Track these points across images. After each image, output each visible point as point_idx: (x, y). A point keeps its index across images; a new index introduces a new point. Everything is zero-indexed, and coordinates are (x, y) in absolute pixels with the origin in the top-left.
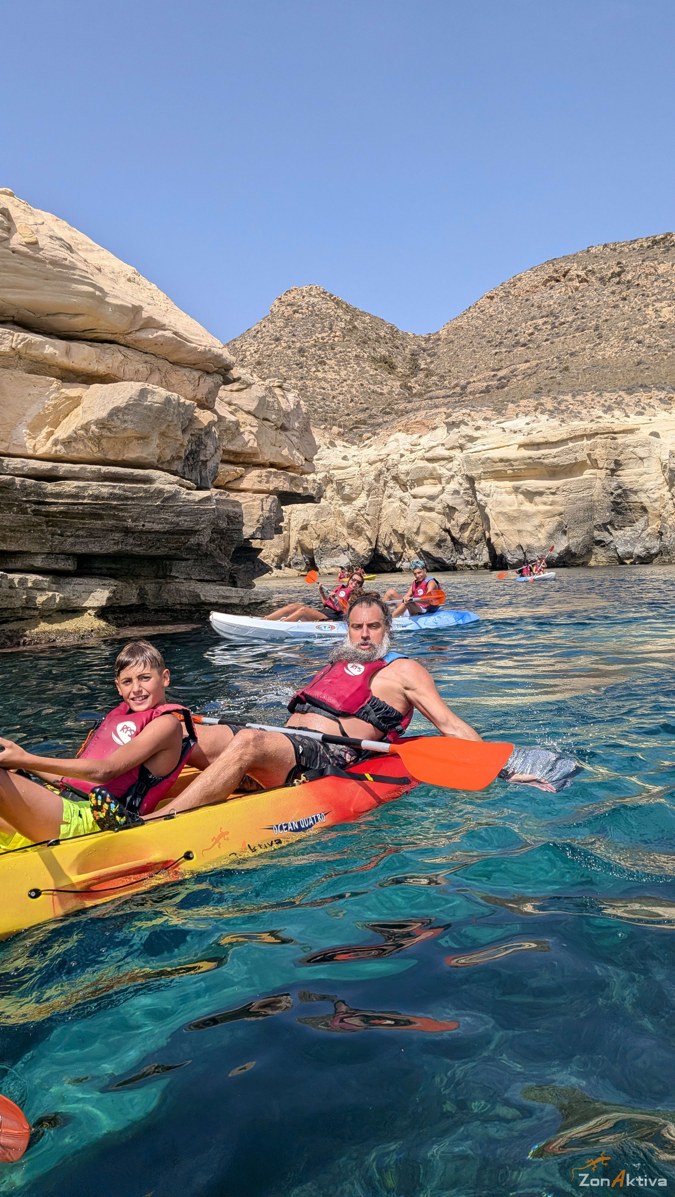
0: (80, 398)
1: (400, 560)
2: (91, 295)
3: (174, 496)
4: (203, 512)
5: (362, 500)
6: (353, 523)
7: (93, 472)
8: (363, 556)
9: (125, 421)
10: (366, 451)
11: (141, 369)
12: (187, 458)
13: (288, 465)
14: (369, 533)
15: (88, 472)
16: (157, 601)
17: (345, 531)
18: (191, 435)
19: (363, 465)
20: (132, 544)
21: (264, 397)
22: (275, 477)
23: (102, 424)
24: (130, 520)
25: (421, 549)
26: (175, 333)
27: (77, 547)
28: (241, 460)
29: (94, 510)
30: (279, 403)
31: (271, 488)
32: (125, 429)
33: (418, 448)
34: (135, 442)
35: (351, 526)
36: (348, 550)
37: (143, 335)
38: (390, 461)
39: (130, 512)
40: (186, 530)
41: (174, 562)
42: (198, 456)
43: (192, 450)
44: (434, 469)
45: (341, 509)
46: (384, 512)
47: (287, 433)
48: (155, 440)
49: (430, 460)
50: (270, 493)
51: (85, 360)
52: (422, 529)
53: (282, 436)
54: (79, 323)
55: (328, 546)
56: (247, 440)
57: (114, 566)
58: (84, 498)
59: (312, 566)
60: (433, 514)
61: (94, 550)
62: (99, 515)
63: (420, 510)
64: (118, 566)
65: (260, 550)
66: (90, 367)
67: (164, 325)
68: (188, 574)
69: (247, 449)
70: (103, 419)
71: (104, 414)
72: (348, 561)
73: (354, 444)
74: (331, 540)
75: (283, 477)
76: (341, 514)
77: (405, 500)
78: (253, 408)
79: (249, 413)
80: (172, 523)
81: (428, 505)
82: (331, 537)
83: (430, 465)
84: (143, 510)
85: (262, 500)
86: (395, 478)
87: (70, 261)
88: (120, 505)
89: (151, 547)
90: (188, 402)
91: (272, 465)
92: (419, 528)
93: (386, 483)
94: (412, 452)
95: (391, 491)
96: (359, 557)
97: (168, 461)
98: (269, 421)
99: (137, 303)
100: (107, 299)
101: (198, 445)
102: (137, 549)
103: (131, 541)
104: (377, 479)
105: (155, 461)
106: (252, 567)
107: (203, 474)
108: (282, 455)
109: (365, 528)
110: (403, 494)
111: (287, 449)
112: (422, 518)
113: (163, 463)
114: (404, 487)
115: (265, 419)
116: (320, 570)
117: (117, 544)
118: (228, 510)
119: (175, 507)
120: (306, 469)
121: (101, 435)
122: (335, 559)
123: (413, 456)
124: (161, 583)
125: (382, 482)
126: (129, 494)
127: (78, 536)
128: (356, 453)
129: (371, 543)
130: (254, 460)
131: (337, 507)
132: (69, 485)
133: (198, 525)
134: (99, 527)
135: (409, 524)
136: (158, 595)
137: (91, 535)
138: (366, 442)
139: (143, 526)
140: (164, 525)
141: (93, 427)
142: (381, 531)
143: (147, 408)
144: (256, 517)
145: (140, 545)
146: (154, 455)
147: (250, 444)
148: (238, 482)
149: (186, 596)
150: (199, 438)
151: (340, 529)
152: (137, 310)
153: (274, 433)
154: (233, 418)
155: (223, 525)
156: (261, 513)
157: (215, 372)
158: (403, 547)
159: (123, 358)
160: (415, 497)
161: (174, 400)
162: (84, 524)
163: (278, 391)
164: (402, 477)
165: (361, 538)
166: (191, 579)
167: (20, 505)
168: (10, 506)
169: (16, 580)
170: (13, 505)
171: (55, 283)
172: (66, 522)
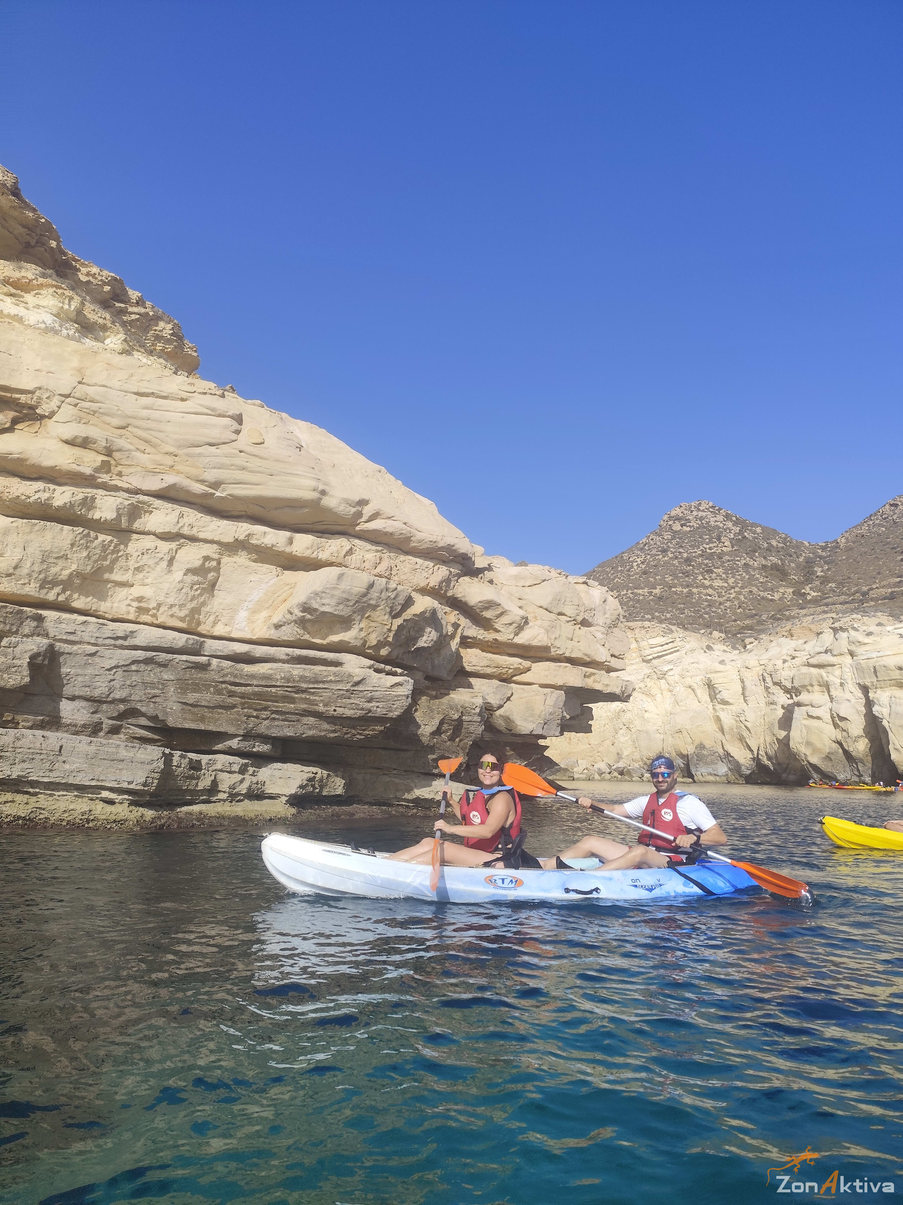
0: (297, 583)
3: (364, 680)
4: (396, 699)
7: (287, 655)
9: (323, 605)
10: (746, 656)
11: (370, 558)
13: (588, 660)
15: (282, 655)
16: (372, 793)
17: (723, 737)
18: (404, 620)
19: (740, 670)
20: (326, 730)
21: (561, 593)
22: (566, 672)
23: (303, 607)
24: (321, 705)
25: (808, 761)
26: (405, 523)
27: (273, 731)
28: (531, 654)
29: (287, 693)
30: (581, 598)
31: (559, 683)
32: (323, 613)
33: (802, 653)
34: (338, 626)
35: (729, 732)
36: (727, 757)
37: (371, 525)
38: (772, 666)
39: (321, 696)
40: (380, 717)
42: (418, 643)
43: (410, 636)
44: (821, 676)
45: (716, 714)
46: (765, 720)
47: (591, 628)
48: (359, 625)
49: (815, 666)
50: (557, 688)
51: (307, 548)
52: (809, 739)
53: (582, 631)
55: (705, 752)
56: (536, 634)
58: (276, 680)
60: (818, 724)
61: (288, 734)
62: (293, 698)
66: (313, 556)
67: (394, 516)
68: (410, 767)
69: (535, 643)
70: (303, 602)
71: (305, 598)
72: (726, 769)
73: (734, 648)
74: (708, 746)
75: (575, 672)
76: (718, 720)
78: (547, 602)
79: (542, 607)
80: (362, 709)
81: (812, 714)
82: (708, 743)
83: (816, 671)
84: (334, 694)
85: (546, 695)
86: (778, 684)
88: (311, 688)
89: (346, 733)
90: (401, 588)
91: (568, 660)
92: (805, 738)
93: (767, 689)
94: (795, 657)
96: (739, 766)
97: (375, 646)
98: (566, 615)
99: (365, 497)
101: (417, 632)
102: (332, 735)
103: (325, 726)
104: (757, 684)
105: (359, 645)
107: (436, 662)
108: (580, 650)
109: (746, 736)
110: (786, 701)
111: (588, 644)
112: (808, 728)
113: (368, 648)
114: (786, 693)
115: (560, 614)
117: (311, 729)
118: (465, 701)
119: (366, 692)
120: (614, 666)
121: (305, 618)
122: (712, 766)
124: (377, 774)
125: (763, 688)
126: (319, 677)
127: (273, 719)
128: (735, 658)
129: (751, 751)
130: (545, 653)
131: (713, 712)
132: (263, 667)
133: (391, 712)
134: (292, 710)
135: (793, 733)
137: (285, 719)
138: (748, 647)
139: (335, 710)
140: (356, 711)
141: (297, 611)
143: (345, 591)
144: (537, 712)
145: (334, 731)
146: (357, 639)
147: (539, 638)
148: (522, 674)
150: (415, 624)
151: (717, 735)
152: (364, 503)
153: (572, 628)
154: (521, 612)
155: (455, 715)
156: (543, 707)
157: (452, 560)
159: (350, 547)
161: (380, 585)
162: (277, 707)
163: (581, 588)
164: (786, 683)
165: (740, 746)
166: (413, 771)
167: (217, 686)
168: (207, 687)
169: (203, 763)
170: (210, 686)
171: (278, 478)
172: (260, 704)
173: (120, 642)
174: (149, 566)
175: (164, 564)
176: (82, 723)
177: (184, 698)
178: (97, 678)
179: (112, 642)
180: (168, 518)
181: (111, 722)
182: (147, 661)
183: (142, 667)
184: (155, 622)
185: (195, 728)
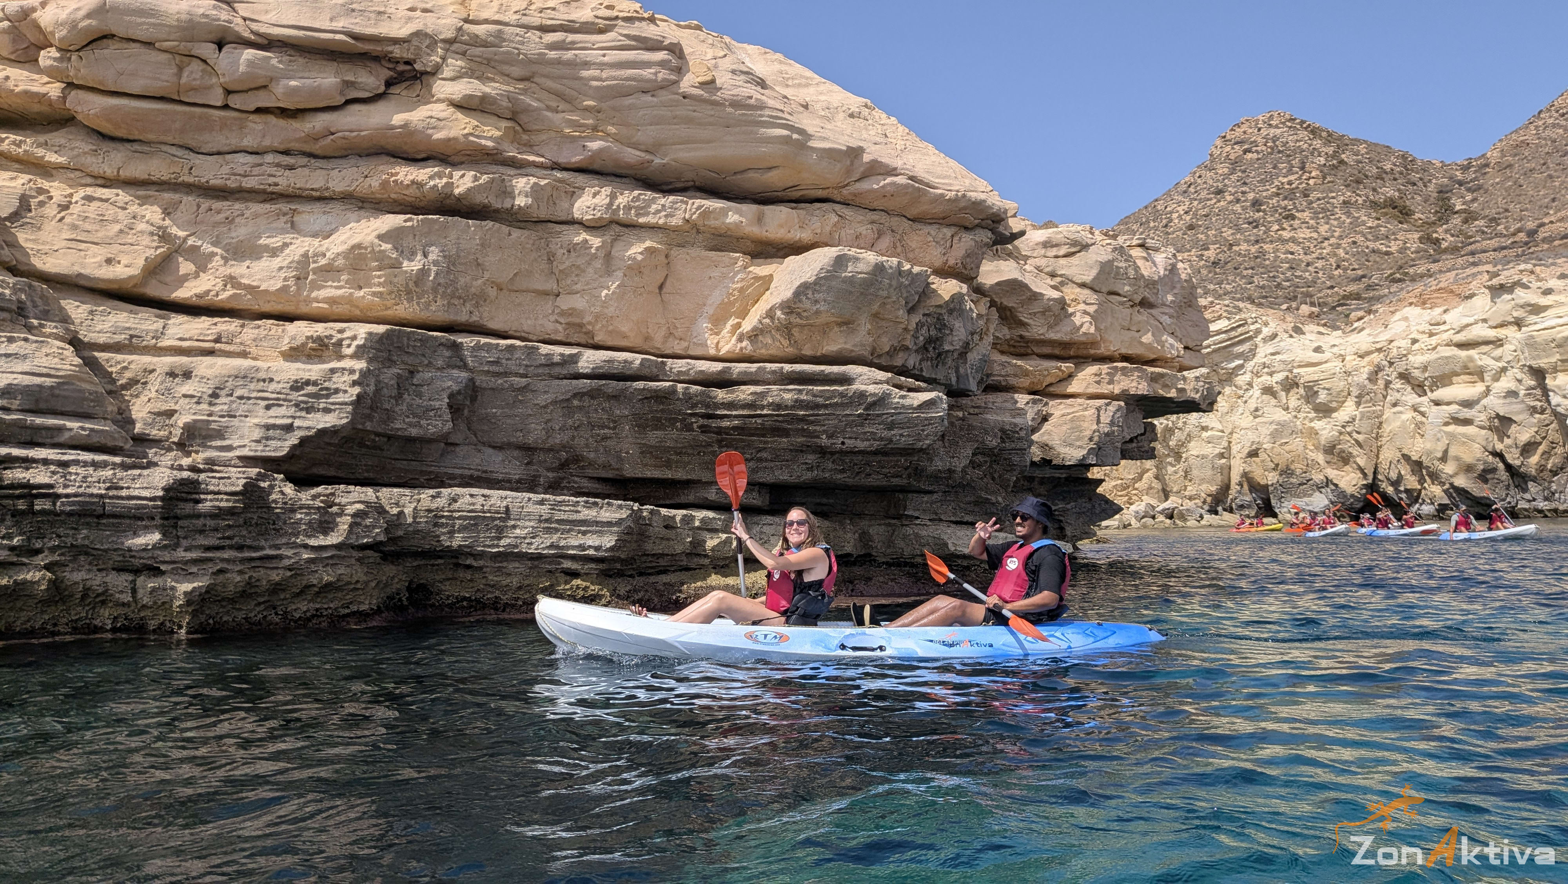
0: (771, 275)
1: (1416, 501)
2: (787, 140)
3: (882, 400)
4: (926, 422)
5: (1348, 410)
6: (1334, 446)
7: (774, 372)
8: (1352, 496)
9: (816, 302)
10: (1354, 338)
11: (864, 232)
12: (925, 348)
13: (1153, 356)
14: (1361, 461)
15: (769, 373)
16: (889, 551)
17: (1320, 458)
18: (924, 315)
19: (1348, 358)
20: (831, 470)
21: (1110, 262)
22: (1123, 374)
23: (788, 307)
24: (824, 437)
25: (1451, 484)
26: (911, 178)
27: (760, 474)
28: (1072, 353)
29: (777, 424)
30: (1137, 268)
31: (1117, 391)
32: (817, 312)
33: (1442, 328)
34: (836, 329)
35: (1330, 450)
36: (1327, 486)
37: (865, 186)
38: (1395, 350)
39: (824, 426)
40: (904, 449)
41: (910, 495)
42: (941, 345)
43: (930, 337)
44: (1471, 359)
45: (1312, 424)
46: (1387, 428)
47: (1154, 311)
48: (864, 326)
49: (1461, 346)
50: (1113, 397)
51: (781, 226)
52: (1452, 452)
53: (1143, 316)
54: (775, 179)
55: (1294, 480)
56: (1078, 323)
57: (824, 501)
58: (763, 407)
59: (1267, 510)
60: (1470, 430)
61: (781, 478)
62: (784, 430)
63: (1447, 424)
64: (831, 501)
65: (1100, 481)
66: (790, 236)
67: (896, 169)
68: (936, 514)
69: (1078, 337)
70: (788, 301)
71: (788, 294)
72: (1327, 502)
73: (1335, 328)
74: (1298, 472)
75: (1136, 374)
76: (1313, 433)
77: (1422, 409)
78: (1091, 278)
79: (1083, 285)
80: (881, 439)
81: (1461, 416)
82: (1298, 467)
83: (1463, 354)
84: (840, 421)
85: (1098, 409)
86: (1404, 376)
87: (757, 99)
88: (809, 416)
89: (858, 473)
90: (916, 269)
91: (1125, 358)
92: (1446, 452)
93: (1388, 384)
94: (1431, 335)
95: (1398, 396)
96: (1345, 496)
97: (888, 353)
98: (1119, 295)
99: (854, 144)
100: (812, 144)
101: (940, 329)
102: (839, 476)
103: (830, 465)
104: (1373, 378)
105: (866, 353)
106: (1089, 506)
107: (962, 370)
108: (1142, 343)
109: (1355, 453)
110: (1419, 400)
111: (1150, 334)
112: (1452, 436)
113: (880, 356)
114: (1419, 388)
115: (1111, 293)
116: (1280, 516)
117: (810, 469)
118: (1002, 422)
119: (885, 417)
120: (1187, 362)
121: (790, 323)
122: (1306, 499)
123: (1434, 341)
124: (894, 525)
125: (1381, 383)
126: (820, 400)
127: (760, 460)
128: (1337, 342)
129: (1365, 475)
130: (1092, 352)
131: (1306, 422)
132: (744, 392)
133: (920, 441)
134: (785, 446)
135: (1428, 446)
136: (890, 543)
137: (776, 458)
138: (1356, 325)
139: (843, 443)
140: (872, 442)
141: (779, 313)
142: (1381, 457)
143: (845, 280)
144: (1088, 433)
145: (843, 471)
146: (863, 345)
147: (1083, 330)
148: (1063, 383)
149: (928, 544)
150: (938, 319)
151: (1312, 455)
152: (855, 153)
153: (1129, 311)
154: (1055, 294)
155: (993, 442)
156: (1095, 427)
157: (977, 226)
158: (1422, 481)
159: (836, 219)
160: (1437, 403)
161: (891, 267)
162: (765, 443)
163: (1137, 253)
164: (1416, 373)
165: (1347, 468)
166: (941, 520)
167: (685, 419)
168: (673, 421)
169: (678, 519)
170: (676, 420)
171: (737, 129)
172: (743, 441)
173: (557, 370)
174: (578, 267)
175: (598, 264)
176: (517, 477)
177: (643, 439)
178: (531, 420)
179: (547, 370)
180: (597, 200)
181: (550, 475)
182: (592, 394)
183: (587, 401)
184: (591, 341)
185: (660, 476)
